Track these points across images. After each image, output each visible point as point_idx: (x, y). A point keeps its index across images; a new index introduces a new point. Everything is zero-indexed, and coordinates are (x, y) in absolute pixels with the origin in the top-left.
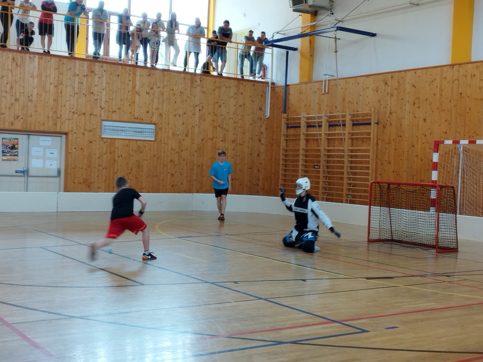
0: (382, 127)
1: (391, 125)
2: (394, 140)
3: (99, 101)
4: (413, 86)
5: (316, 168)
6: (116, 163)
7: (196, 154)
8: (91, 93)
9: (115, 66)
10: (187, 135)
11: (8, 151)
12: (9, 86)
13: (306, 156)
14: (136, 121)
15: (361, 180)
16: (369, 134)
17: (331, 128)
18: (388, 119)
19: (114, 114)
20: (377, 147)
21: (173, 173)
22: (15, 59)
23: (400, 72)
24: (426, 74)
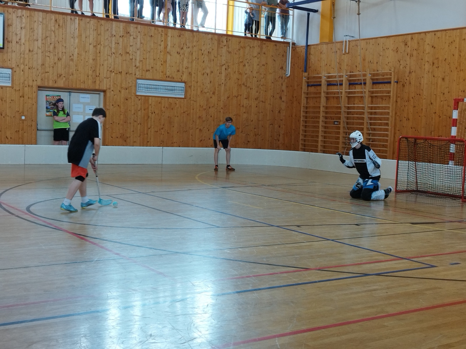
0: (402, 86)
1: (410, 83)
2: (412, 98)
3: (133, 60)
4: (433, 47)
5: (336, 125)
6: (149, 119)
7: (222, 111)
8: (127, 53)
9: (149, 27)
10: (214, 93)
11: (51, 107)
12: (52, 46)
13: (326, 113)
14: (168, 79)
15: (380, 135)
16: (389, 92)
17: (351, 86)
18: (408, 78)
19: (148, 72)
20: (396, 104)
21: (201, 129)
22: (57, 21)
23: (420, 33)
24: (446, 35)
